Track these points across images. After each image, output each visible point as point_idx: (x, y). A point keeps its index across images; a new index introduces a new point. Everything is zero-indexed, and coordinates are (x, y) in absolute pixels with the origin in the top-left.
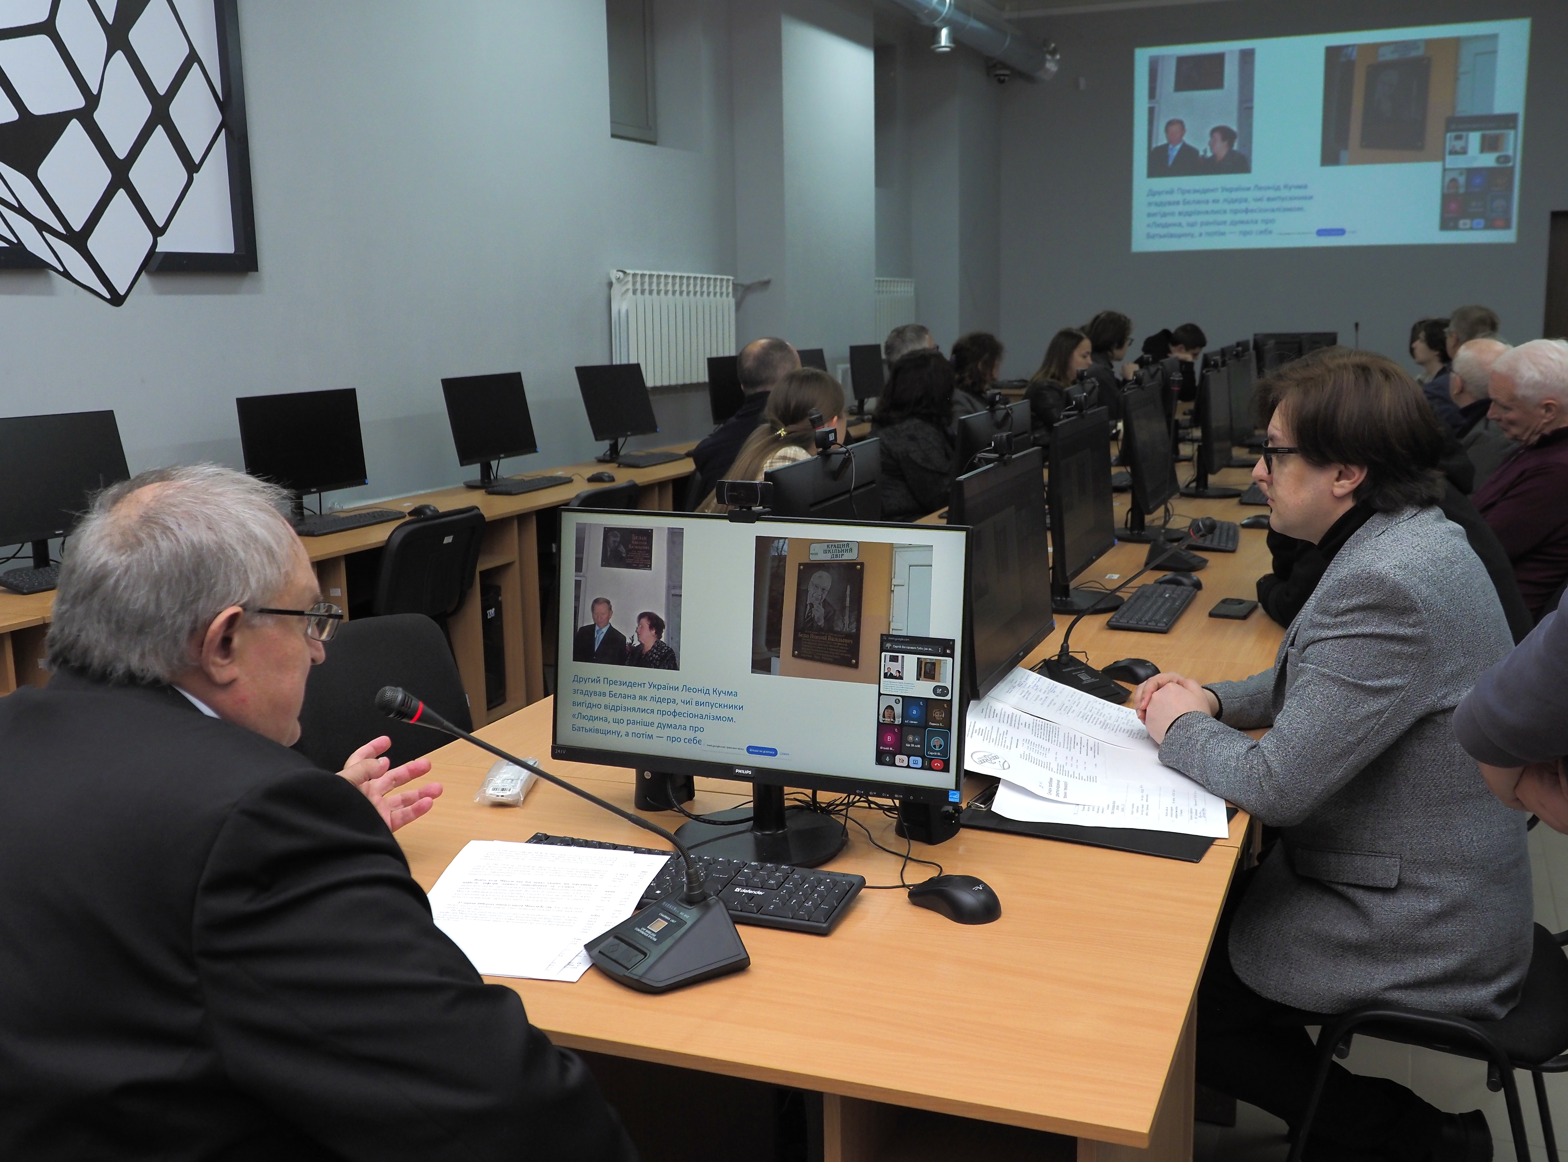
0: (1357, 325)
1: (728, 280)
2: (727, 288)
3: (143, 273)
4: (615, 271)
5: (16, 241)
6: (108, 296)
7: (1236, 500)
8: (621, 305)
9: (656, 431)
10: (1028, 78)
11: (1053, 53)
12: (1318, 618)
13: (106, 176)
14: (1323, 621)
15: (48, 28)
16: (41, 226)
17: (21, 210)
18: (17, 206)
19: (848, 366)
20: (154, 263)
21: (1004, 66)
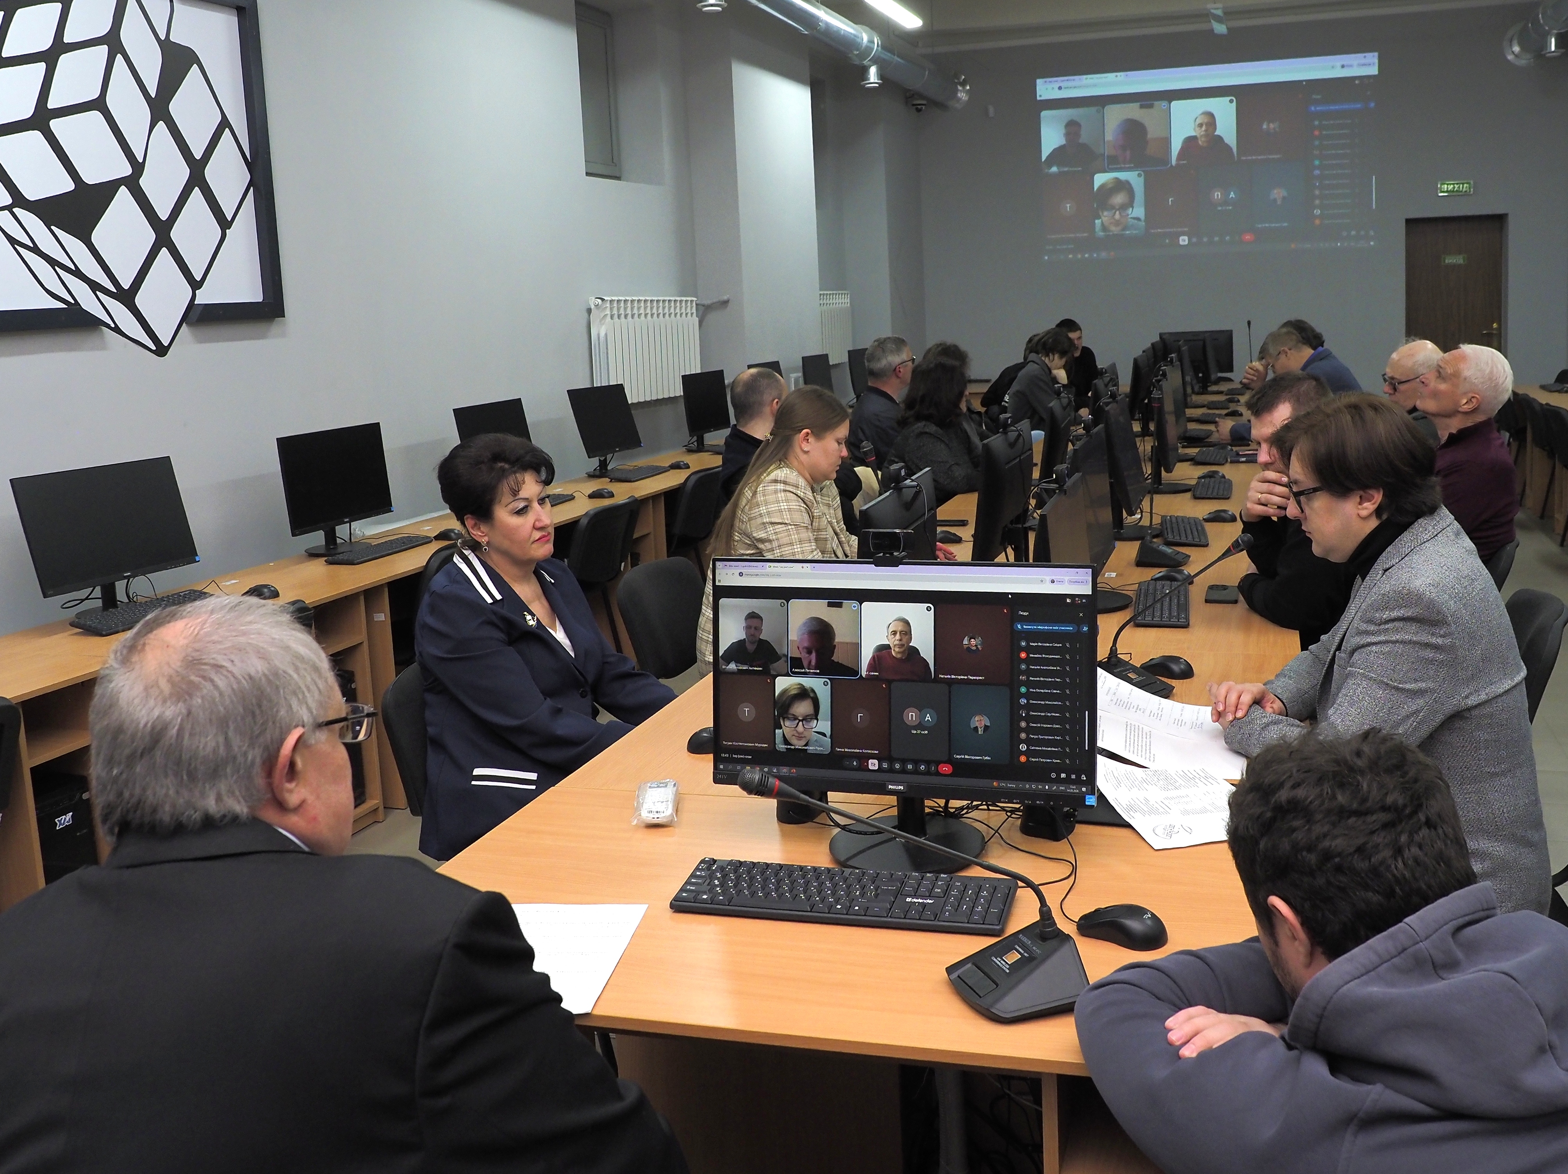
0: (1249, 323)
1: (692, 301)
2: (692, 308)
3: (184, 324)
4: (594, 298)
5: (73, 302)
6: (154, 348)
7: (1188, 495)
8: (599, 330)
9: (641, 446)
10: (941, 106)
11: (963, 84)
12: (1364, 627)
13: (150, 236)
14: (1368, 629)
15: (99, 104)
16: (95, 286)
17: (77, 273)
18: (74, 269)
19: (800, 374)
20: (194, 315)
21: (922, 97)
